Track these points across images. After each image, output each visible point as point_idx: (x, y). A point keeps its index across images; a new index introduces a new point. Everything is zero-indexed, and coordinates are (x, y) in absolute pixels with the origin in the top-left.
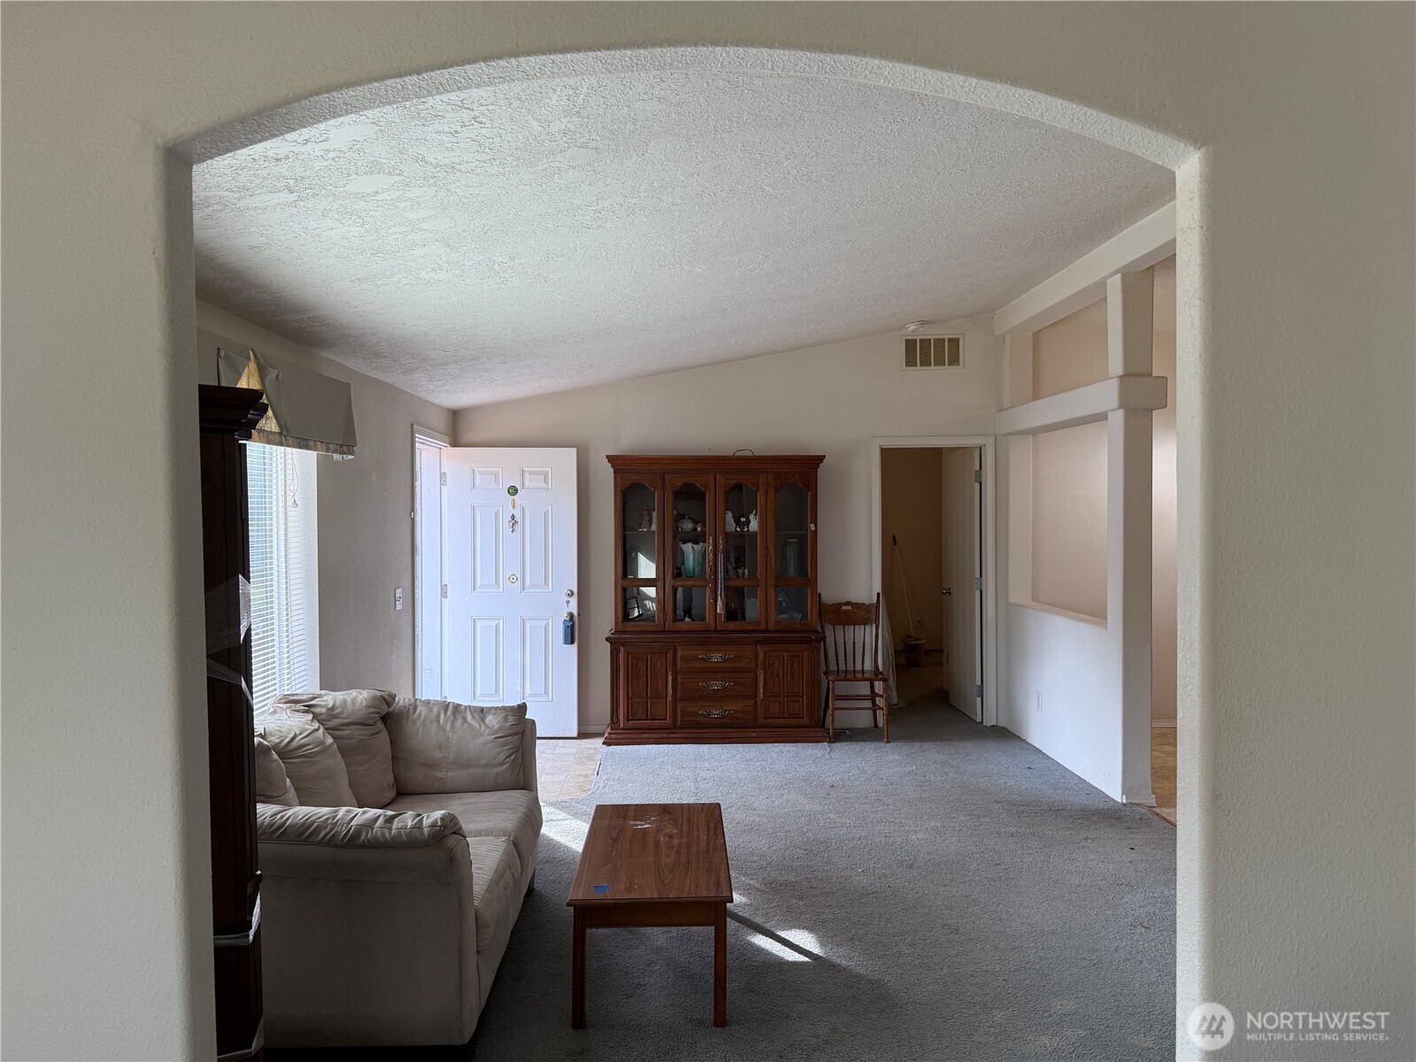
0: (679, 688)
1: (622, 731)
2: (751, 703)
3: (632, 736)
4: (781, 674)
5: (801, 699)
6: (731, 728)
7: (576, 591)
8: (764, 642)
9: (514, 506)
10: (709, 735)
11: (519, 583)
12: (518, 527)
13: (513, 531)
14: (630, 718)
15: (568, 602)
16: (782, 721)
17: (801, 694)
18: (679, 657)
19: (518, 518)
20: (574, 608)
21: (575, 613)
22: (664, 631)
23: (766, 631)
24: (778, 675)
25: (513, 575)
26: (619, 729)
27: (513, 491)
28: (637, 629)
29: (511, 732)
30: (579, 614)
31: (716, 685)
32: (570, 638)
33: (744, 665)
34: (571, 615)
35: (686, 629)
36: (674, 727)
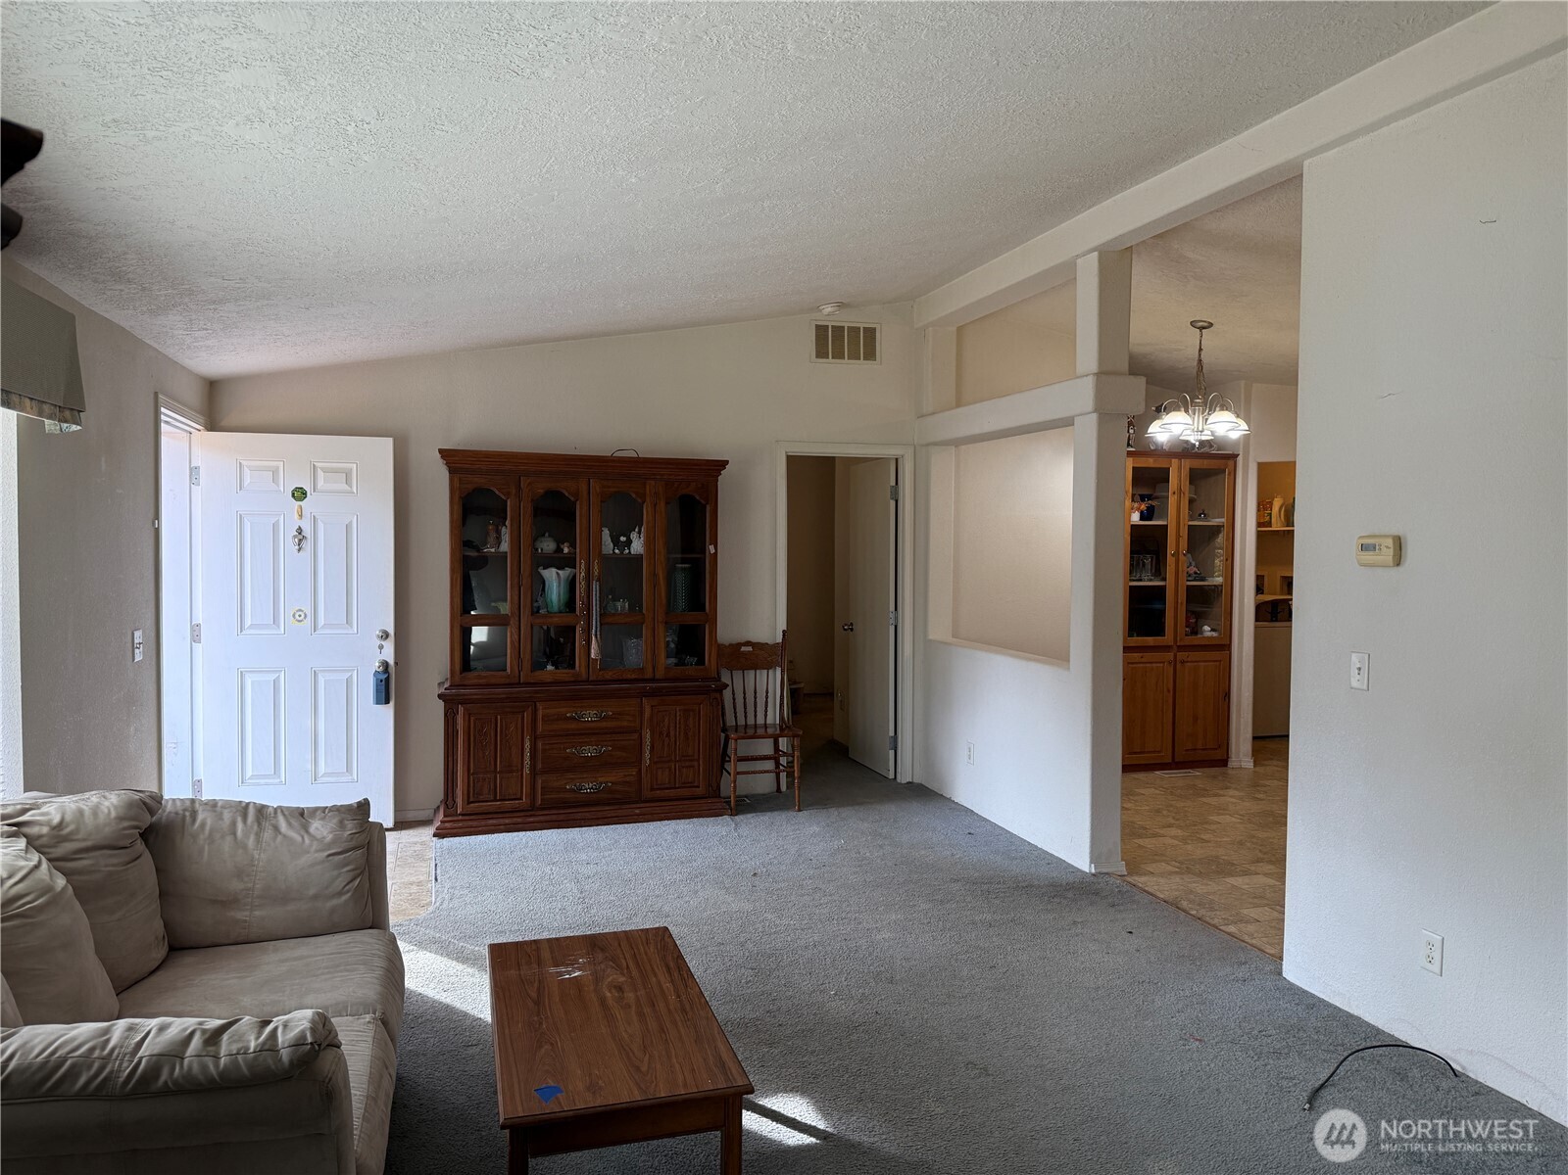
0: (540, 755)
1: (460, 817)
2: (634, 772)
3: (475, 823)
4: (672, 733)
5: (696, 763)
6: (609, 804)
7: (391, 631)
8: (652, 694)
9: (301, 516)
10: (578, 816)
11: (308, 622)
12: (307, 545)
13: (299, 550)
14: (471, 799)
15: (381, 647)
16: (672, 793)
17: (696, 757)
18: (540, 716)
19: (307, 531)
20: (389, 654)
21: (391, 662)
22: (519, 683)
23: (653, 680)
24: (668, 735)
25: (294, 616)
26: (457, 815)
27: (300, 494)
28: (481, 681)
29: (353, 844)
30: (396, 663)
31: (589, 751)
32: (383, 695)
33: (625, 724)
34: (385, 665)
35: (549, 680)
36: (532, 808)
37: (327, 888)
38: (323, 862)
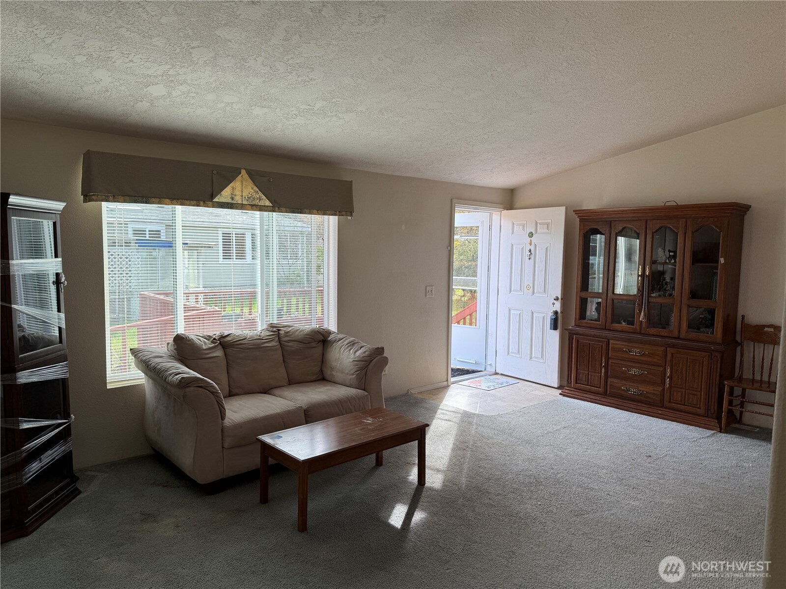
0: (610, 368)
1: (573, 389)
2: (660, 389)
3: (578, 394)
4: (684, 372)
5: (699, 393)
6: (645, 404)
7: (560, 297)
8: (673, 346)
9: (531, 244)
10: (627, 405)
11: (531, 290)
12: (532, 257)
13: (530, 259)
14: (578, 382)
15: (554, 304)
16: (682, 407)
17: (699, 390)
18: (610, 348)
19: (533, 251)
20: (558, 307)
21: (559, 311)
22: (605, 329)
23: (678, 338)
24: (682, 373)
25: (528, 285)
27: (531, 235)
28: (588, 325)
30: (561, 312)
31: (633, 371)
32: (555, 327)
33: (656, 360)
34: (556, 313)
35: (619, 330)
36: (605, 394)
37: (350, 371)
38: (351, 362)
